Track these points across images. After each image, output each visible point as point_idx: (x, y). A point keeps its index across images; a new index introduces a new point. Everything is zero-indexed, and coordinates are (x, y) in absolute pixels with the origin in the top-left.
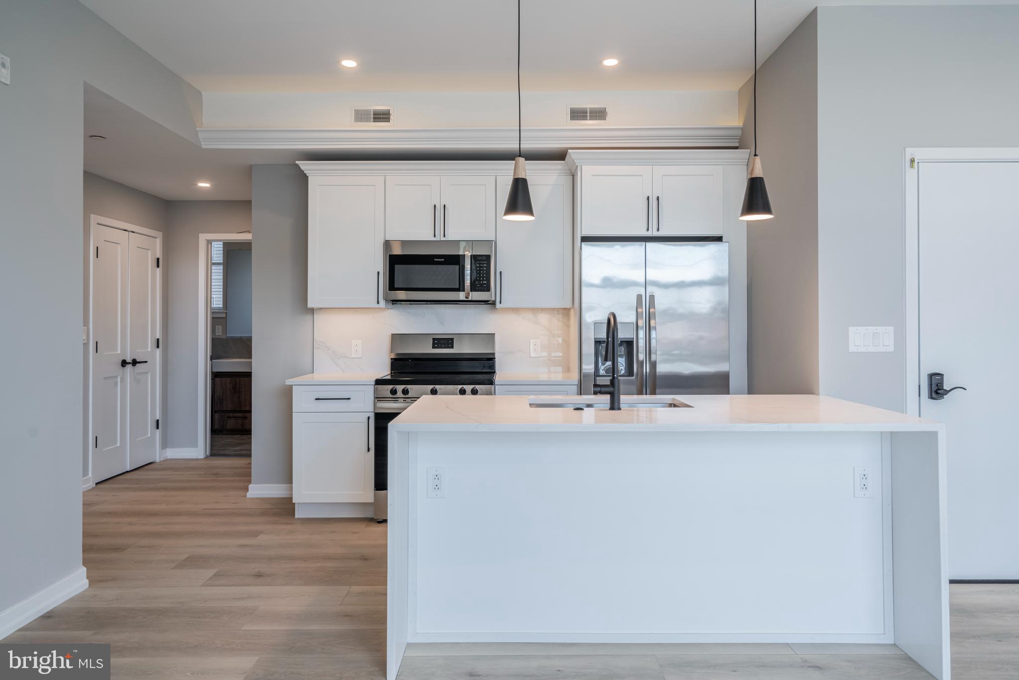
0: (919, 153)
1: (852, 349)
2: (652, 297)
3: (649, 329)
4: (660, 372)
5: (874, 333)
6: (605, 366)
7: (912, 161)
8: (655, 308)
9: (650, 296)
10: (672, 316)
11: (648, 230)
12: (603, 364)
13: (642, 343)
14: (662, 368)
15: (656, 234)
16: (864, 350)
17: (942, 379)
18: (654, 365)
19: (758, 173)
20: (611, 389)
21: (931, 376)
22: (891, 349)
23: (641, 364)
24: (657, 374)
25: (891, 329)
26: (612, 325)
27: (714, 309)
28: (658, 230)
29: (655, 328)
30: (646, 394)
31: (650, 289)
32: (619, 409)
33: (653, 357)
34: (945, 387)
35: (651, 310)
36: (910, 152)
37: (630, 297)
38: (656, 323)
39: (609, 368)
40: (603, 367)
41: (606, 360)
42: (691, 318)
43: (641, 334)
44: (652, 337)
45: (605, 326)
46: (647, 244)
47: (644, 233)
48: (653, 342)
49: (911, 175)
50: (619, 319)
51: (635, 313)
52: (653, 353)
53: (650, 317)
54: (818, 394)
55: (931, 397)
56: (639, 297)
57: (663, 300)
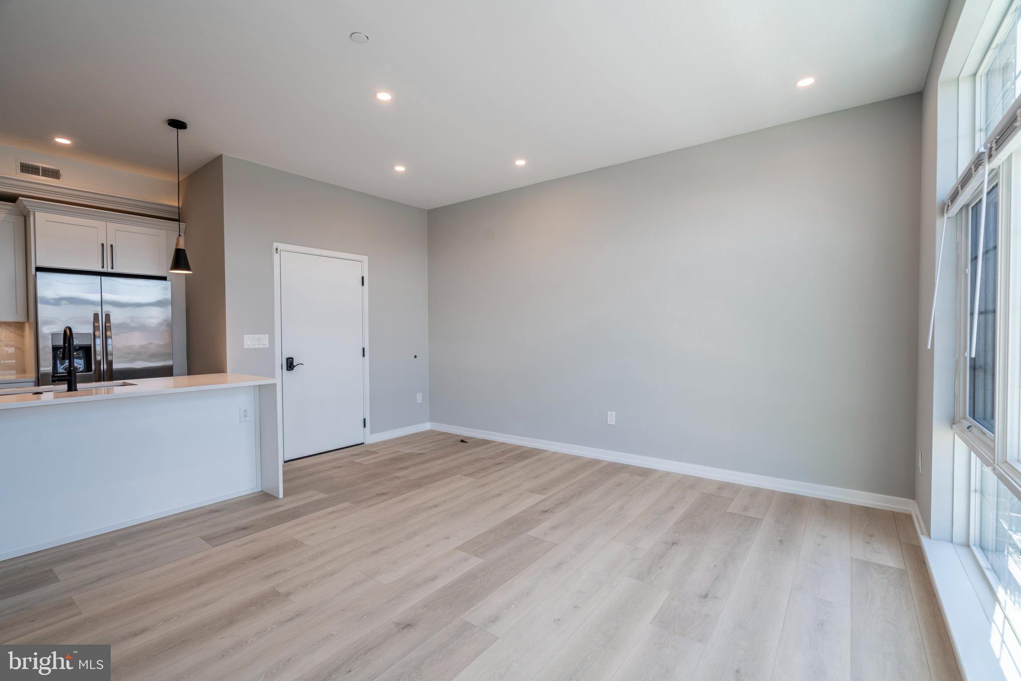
0: (281, 246)
1: (246, 347)
2: (108, 316)
3: (106, 338)
4: (116, 369)
5: (258, 339)
6: (63, 366)
7: (277, 249)
8: (110, 323)
9: (106, 315)
10: (125, 327)
11: (103, 267)
12: (62, 364)
13: (99, 348)
14: (116, 366)
15: (110, 270)
16: (253, 347)
17: (293, 360)
18: (110, 363)
19: (182, 246)
20: (68, 378)
21: (287, 359)
22: (267, 346)
23: (98, 363)
24: (113, 370)
25: (267, 336)
26: (68, 335)
27: (161, 324)
28: (112, 268)
29: (111, 337)
30: (104, 381)
31: (106, 308)
32: (76, 390)
33: (110, 358)
34: (294, 365)
35: (107, 325)
36: (275, 245)
37: (88, 313)
38: (111, 334)
39: (67, 368)
40: (62, 367)
41: (63, 358)
42: (142, 328)
43: (99, 342)
44: (108, 344)
45: (62, 336)
46: (102, 277)
47: (100, 269)
48: (110, 348)
49: (276, 257)
50: (74, 331)
51: (92, 327)
52: (110, 355)
53: (107, 328)
54: (226, 372)
55: (288, 370)
56: (96, 316)
57: (117, 315)
